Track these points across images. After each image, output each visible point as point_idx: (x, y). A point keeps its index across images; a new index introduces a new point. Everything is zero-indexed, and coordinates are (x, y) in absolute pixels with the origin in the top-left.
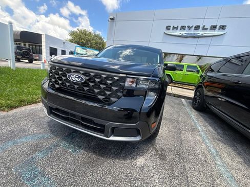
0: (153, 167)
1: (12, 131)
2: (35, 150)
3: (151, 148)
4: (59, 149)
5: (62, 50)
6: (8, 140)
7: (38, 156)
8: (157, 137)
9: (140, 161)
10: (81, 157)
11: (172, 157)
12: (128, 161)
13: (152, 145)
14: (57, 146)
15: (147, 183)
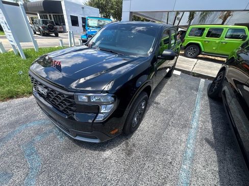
0: (114, 160)
1: (27, 117)
2: (37, 134)
3: (124, 142)
4: (52, 134)
5: (82, 18)
6: (24, 123)
7: (38, 138)
8: (136, 132)
9: (107, 153)
10: (64, 143)
11: (139, 153)
12: (97, 152)
13: (127, 139)
14: (51, 132)
15: (102, 173)
